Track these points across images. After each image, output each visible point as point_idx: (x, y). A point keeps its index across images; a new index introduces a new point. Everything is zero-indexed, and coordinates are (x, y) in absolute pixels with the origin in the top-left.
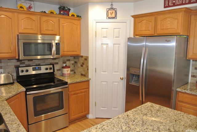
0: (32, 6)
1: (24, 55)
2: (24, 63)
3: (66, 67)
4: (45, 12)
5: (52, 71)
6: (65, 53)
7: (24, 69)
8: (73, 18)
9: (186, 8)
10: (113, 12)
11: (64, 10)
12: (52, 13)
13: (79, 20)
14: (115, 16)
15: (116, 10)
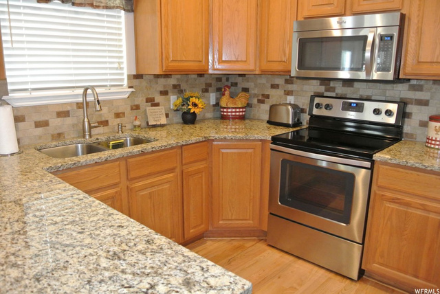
1: (301, 67)
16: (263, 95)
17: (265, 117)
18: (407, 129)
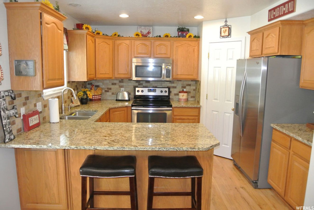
0: (151, 31)
1: (136, 76)
2: (142, 84)
3: (183, 92)
4: (160, 36)
5: (167, 94)
6: (178, 76)
7: (140, 89)
8: (190, 39)
9: (281, 21)
10: (226, 30)
11: (183, 31)
12: (167, 36)
13: (197, 41)
14: (229, 35)
15: (230, 26)
16: (108, 88)
17: (109, 98)
18: (171, 97)
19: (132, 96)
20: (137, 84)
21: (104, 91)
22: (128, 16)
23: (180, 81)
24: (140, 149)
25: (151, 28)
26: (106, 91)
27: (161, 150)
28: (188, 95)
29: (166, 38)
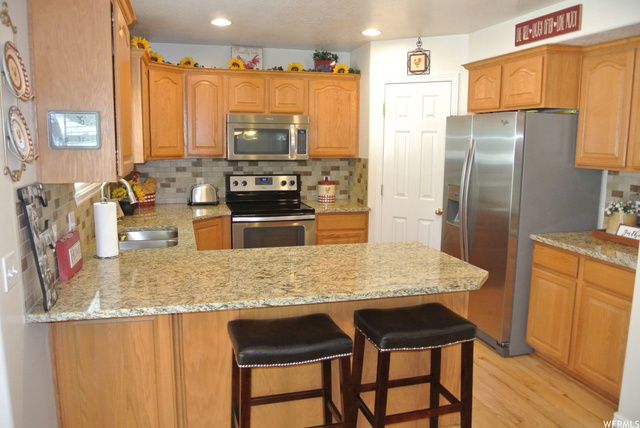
0: (260, 57)
1: (236, 152)
2: (241, 169)
3: (326, 182)
4: (280, 69)
5: (294, 188)
6: (319, 150)
7: (240, 180)
8: (341, 75)
9: (548, 45)
10: (420, 60)
11: (323, 61)
12: (295, 69)
13: (355, 79)
14: (426, 69)
15: (427, 53)
16: (167, 179)
17: (171, 201)
18: (302, 193)
19: (223, 194)
20: (230, 169)
21: (159, 185)
22: (230, 23)
23: (319, 160)
24: (359, 298)
25: (260, 51)
26: (163, 185)
27: (398, 294)
28: (336, 189)
29: (294, 73)
